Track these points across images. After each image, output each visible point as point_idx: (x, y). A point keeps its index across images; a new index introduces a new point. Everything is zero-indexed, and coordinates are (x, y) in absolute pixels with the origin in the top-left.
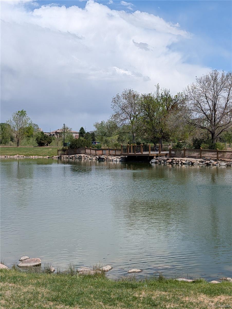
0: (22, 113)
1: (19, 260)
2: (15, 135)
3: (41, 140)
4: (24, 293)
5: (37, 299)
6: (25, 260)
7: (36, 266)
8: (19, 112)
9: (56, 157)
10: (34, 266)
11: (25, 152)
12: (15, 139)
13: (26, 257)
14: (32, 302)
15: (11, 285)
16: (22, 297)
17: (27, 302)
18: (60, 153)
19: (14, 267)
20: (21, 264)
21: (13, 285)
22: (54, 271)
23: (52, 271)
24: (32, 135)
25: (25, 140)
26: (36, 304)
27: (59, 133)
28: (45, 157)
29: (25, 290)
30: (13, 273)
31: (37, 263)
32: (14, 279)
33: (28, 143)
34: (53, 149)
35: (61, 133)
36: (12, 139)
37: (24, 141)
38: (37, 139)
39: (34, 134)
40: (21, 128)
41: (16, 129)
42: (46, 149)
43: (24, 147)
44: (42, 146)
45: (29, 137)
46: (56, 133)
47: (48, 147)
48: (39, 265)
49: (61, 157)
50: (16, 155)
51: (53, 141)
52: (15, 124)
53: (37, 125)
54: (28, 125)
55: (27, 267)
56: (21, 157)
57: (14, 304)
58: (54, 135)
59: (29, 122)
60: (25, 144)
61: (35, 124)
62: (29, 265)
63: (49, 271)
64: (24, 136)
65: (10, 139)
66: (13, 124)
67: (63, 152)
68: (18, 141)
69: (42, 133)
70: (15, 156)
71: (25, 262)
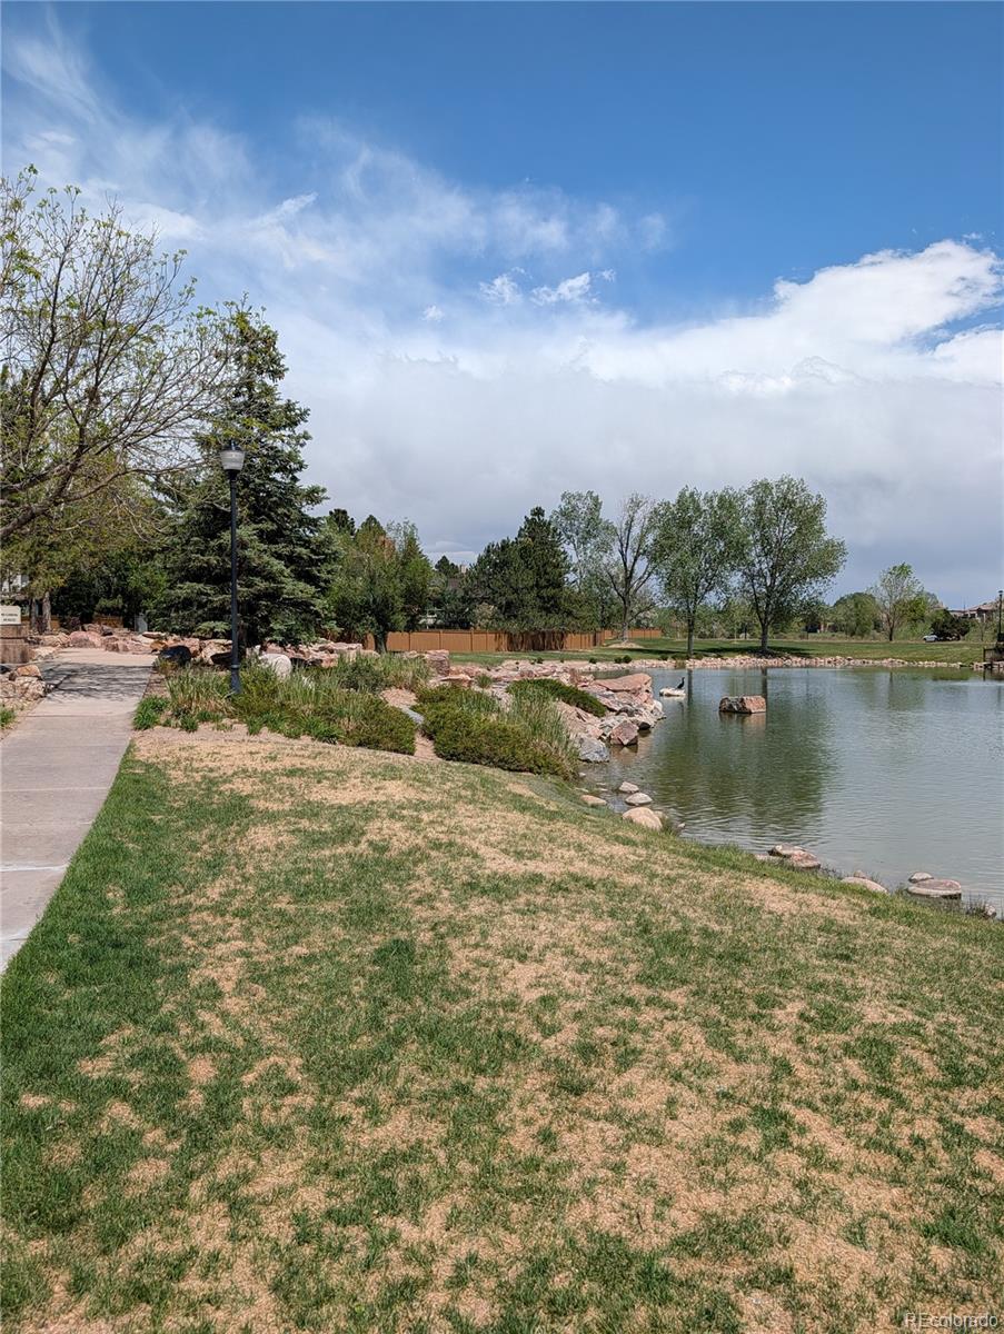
0: (903, 571)
1: (910, 880)
2: (885, 616)
3: (943, 626)
4: (935, 952)
5: (966, 970)
6: (923, 880)
7: (951, 897)
8: (894, 568)
9: (979, 665)
10: (945, 897)
11: (908, 653)
12: (885, 626)
13: (926, 876)
14: (955, 972)
15: (901, 928)
16: (932, 957)
17: (942, 970)
18: (988, 655)
19: (899, 892)
20: (914, 888)
21: (908, 929)
22: (995, 914)
23: (990, 914)
24: (922, 618)
25: (906, 628)
26: (964, 980)
27: (986, 611)
28: (953, 665)
29: (937, 945)
30: (900, 904)
31: (953, 892)
32: (908, 918)
33: (914, 635)
34: (972, 646)
35: (992, 611)
36: (877, 626)
37: (903, 629)
38: (934, 626)
39: (927, 614)
40: (898, 602)
41: (888, 605)
42: (955, 646)
43: (903, 642)
44: (945, 640)
45: (915, 620)
46: (980, 611)
47: (960, 642)
48: (957, 897)
49: (991, 665)
50: (887, 658)
51: (972, 629)
52: (885, 593)
53: (933, 596)
54: (914, 595)
55: (928, 896)
56: (898, 663)
57: (914, 969)
58: (973, 616)
59: (917, 589)
60: (906, 637)
61: (928, 594)
62: (932, 892)
63: (981, 913)
64: (905, 619)
65: (873, 626)
66: (881, 594)
67: (997, 655)
68: (891, 629)
69: (946, 612)
70: (885, 661)
71: (925, 886)
